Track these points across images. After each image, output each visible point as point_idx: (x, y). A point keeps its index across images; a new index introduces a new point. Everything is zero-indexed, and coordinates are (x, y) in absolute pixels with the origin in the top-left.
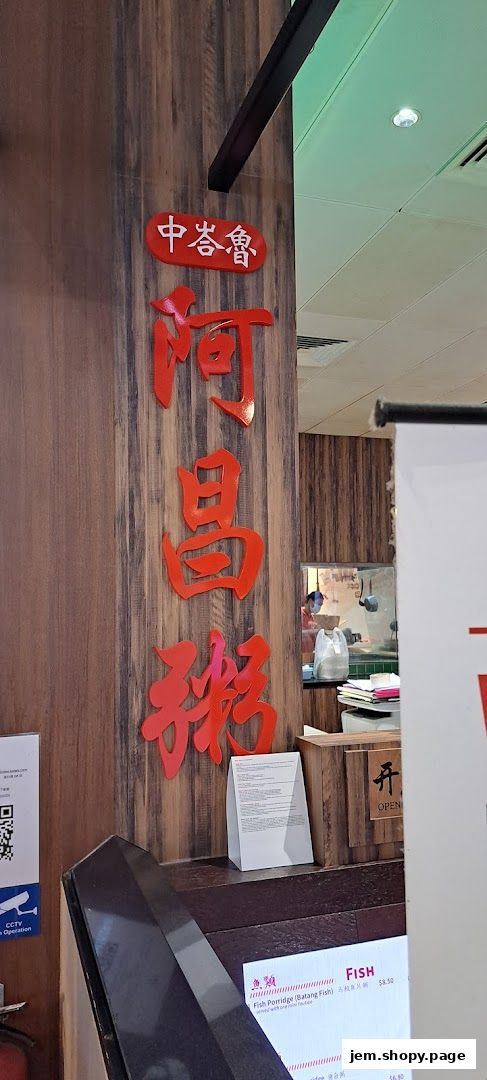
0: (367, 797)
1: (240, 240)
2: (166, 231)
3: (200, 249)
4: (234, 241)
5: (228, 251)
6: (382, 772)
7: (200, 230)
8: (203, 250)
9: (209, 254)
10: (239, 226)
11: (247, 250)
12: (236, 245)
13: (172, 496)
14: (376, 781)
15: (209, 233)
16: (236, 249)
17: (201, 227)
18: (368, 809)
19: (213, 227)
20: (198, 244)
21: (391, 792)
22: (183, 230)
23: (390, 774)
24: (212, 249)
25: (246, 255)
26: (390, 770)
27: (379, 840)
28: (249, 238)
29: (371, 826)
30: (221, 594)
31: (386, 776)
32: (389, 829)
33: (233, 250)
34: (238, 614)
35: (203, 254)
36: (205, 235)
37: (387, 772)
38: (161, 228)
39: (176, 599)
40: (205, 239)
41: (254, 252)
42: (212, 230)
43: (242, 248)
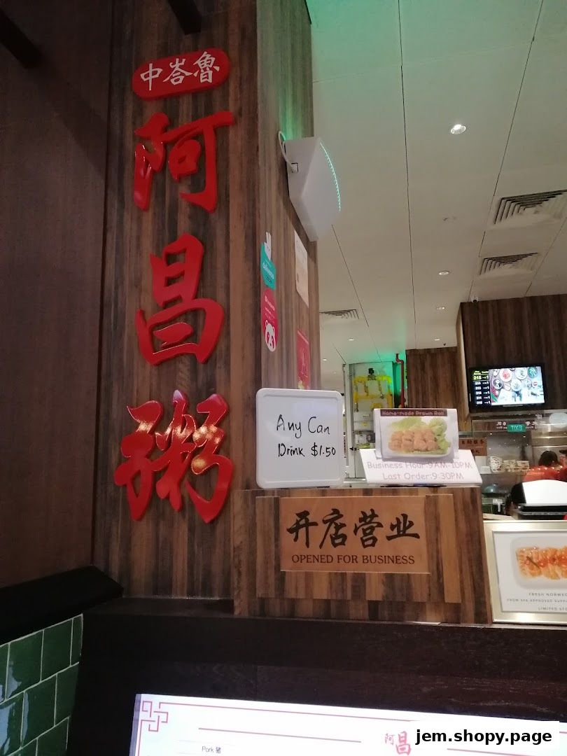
0: (277, 546)
1: (205, 64)
2: (147, 76)
3: (172, 81)
4: (200, 65)
5: (196, 74)
6: (298, 522)
7: (172, 67)
8: (175, 81)
9: (180, 82)
10: (205, 53)
11: (210, 69)
12: (201, 68)
13: (147, 281)
14: (290, 531)
15: (180, 67)
16: (202, 71)
17: (174, 63)
18: (278, 559)
19: (184, 60)
20: (172, 77)
21: (307, 544)
22: (160, 71)
23: (308, 524)
24: (182, 78)
25: (210, 73)
26: (307, 520)
27: (291, 594)
28: (213, 59)
29: (281, 577)
30: (186, 360)
31: (302, 526)
32: (302, 585)
33: (200, 73)
34: (201, 376)
35: (175, 83)
36: (177, 69)
37: (303, 522)
38: (142, 76)
39: (148, 365)
40: (177, 72)
41: (217, 68)
42: (182, 64)
43: (208, 69)
